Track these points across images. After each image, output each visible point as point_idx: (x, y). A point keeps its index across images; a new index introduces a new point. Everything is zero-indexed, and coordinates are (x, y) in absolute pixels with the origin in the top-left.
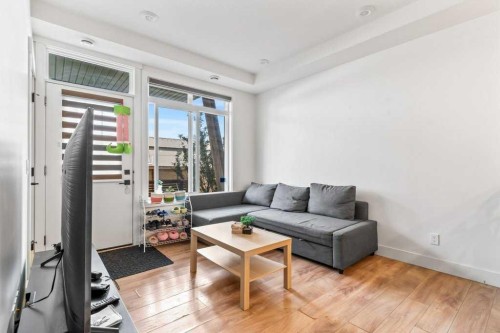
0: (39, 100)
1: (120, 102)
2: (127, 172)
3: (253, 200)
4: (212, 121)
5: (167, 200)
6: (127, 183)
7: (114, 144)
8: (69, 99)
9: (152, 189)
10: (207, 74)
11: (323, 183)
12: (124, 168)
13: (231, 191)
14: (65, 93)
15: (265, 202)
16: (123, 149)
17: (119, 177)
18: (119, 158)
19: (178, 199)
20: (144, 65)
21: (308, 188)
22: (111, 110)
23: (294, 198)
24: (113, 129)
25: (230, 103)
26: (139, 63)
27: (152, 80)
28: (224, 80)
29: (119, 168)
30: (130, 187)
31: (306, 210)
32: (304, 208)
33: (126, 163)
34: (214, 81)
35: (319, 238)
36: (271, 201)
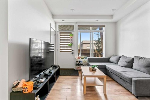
0: (56, 35)
1: (71, 33)
2: (73, 50)
3: (112, 61)
4: (102, 34)
5: (82, 58)
6: (73, 53)
7: (70, 43)
8: (61, 34)
9: (79, 55)
10: (94, 20)
11: (141, 56)
12: (72, 49)
13: (105, 57)
14: (60, 33)
15: (116, 62)
16: (72, 45)
17: (71, 52)
18: (71, 47)
19: (85, 58)
20: (77, 23)
21: (134, 58)
22: (69, 35)
23: (126, 62)
24: (69, 40)
25: (105, 28)
26: (75, 22)
27: (79, 26)
28: (100, 20)
29: (71, 49)
30: (73, 54)
31: (132, 67)
32: (131, 66)
33: (72, 48)
34: (97, 22)
35: (126, 79)
36: (118, 62)
